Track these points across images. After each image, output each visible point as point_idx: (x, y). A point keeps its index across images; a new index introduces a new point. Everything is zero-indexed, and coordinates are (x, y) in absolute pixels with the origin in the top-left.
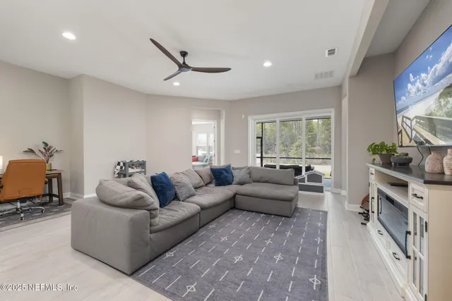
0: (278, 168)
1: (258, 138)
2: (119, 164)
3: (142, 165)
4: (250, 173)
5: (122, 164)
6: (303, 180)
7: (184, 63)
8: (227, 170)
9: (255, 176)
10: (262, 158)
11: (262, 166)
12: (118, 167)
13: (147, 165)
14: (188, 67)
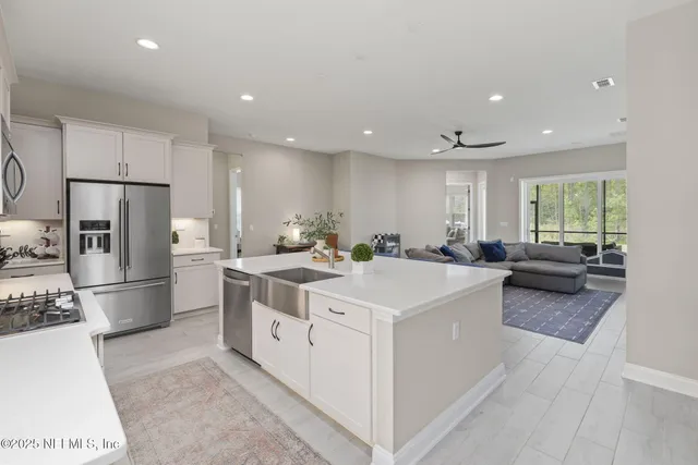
0: (561, 245)
1: (532, 202)
2: (376, 237)
3: (396, 238)
4: (526, 250)
5: (380, 237)
6: (597, 261)
7: (459, 142)
8: (498, 245)
9: (533, 253)
10: (537, 232)
11: (537, 241)
12: (376, 241)
13: (401, 238)
14: (463, 145)
